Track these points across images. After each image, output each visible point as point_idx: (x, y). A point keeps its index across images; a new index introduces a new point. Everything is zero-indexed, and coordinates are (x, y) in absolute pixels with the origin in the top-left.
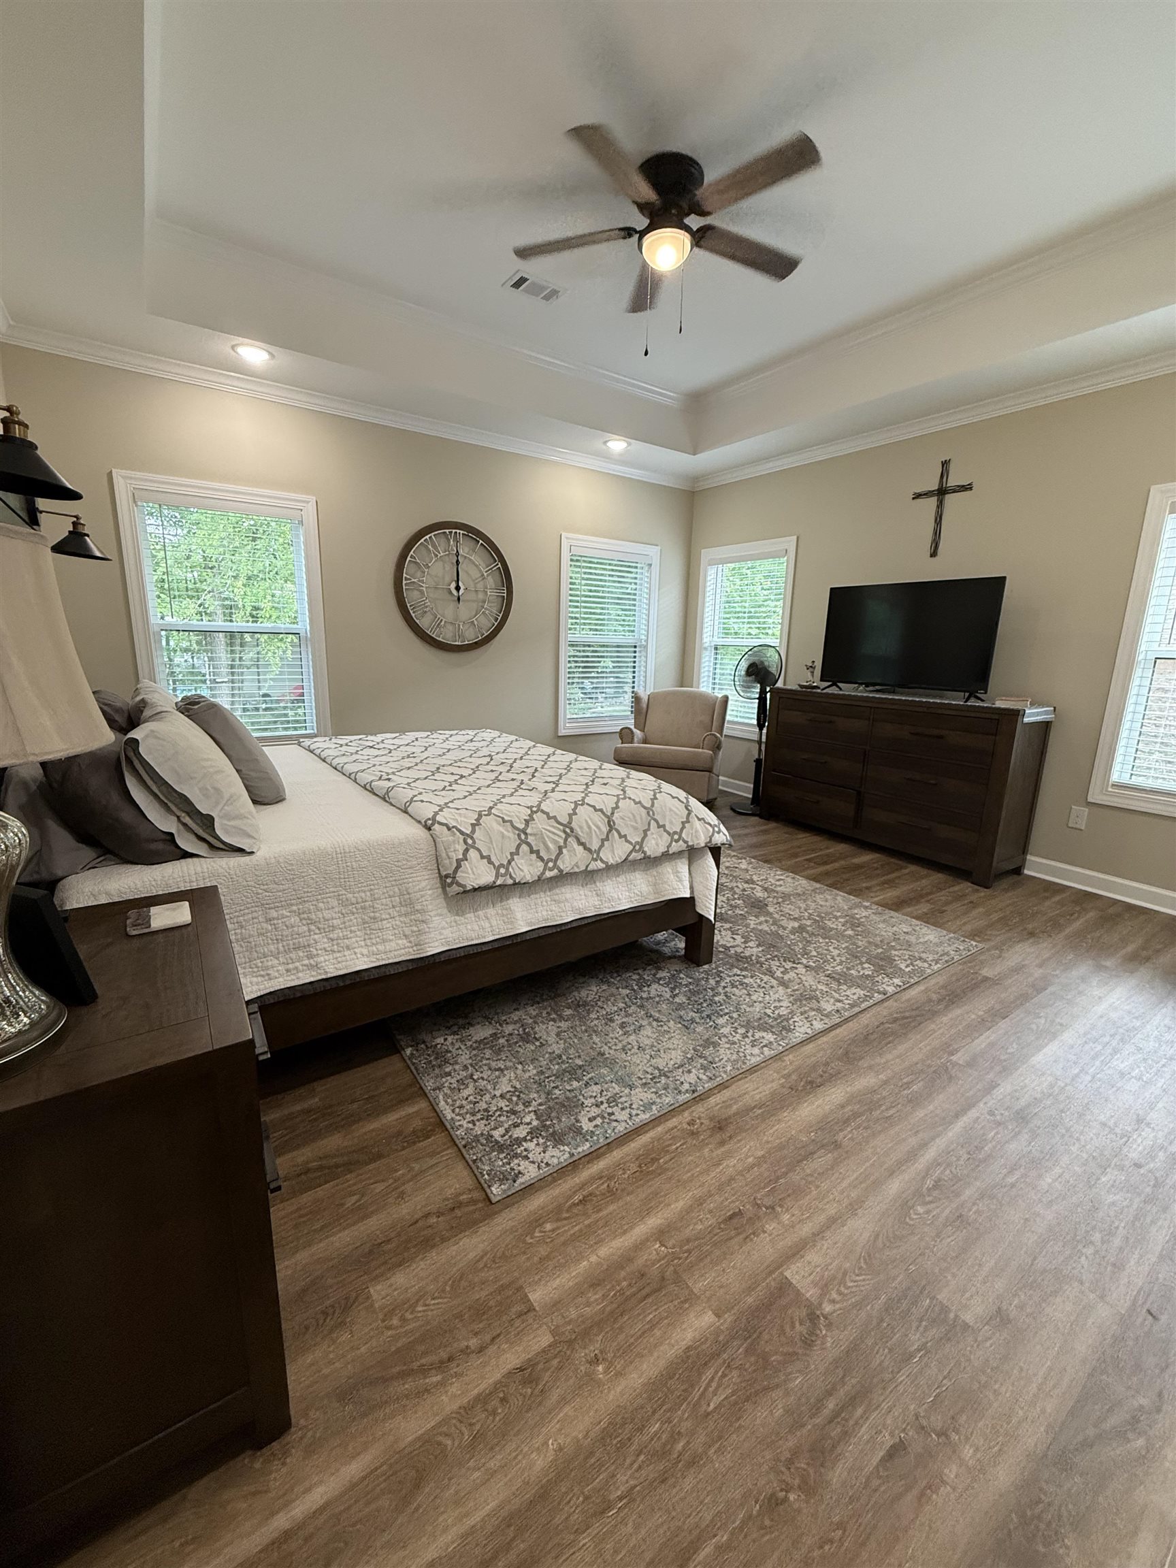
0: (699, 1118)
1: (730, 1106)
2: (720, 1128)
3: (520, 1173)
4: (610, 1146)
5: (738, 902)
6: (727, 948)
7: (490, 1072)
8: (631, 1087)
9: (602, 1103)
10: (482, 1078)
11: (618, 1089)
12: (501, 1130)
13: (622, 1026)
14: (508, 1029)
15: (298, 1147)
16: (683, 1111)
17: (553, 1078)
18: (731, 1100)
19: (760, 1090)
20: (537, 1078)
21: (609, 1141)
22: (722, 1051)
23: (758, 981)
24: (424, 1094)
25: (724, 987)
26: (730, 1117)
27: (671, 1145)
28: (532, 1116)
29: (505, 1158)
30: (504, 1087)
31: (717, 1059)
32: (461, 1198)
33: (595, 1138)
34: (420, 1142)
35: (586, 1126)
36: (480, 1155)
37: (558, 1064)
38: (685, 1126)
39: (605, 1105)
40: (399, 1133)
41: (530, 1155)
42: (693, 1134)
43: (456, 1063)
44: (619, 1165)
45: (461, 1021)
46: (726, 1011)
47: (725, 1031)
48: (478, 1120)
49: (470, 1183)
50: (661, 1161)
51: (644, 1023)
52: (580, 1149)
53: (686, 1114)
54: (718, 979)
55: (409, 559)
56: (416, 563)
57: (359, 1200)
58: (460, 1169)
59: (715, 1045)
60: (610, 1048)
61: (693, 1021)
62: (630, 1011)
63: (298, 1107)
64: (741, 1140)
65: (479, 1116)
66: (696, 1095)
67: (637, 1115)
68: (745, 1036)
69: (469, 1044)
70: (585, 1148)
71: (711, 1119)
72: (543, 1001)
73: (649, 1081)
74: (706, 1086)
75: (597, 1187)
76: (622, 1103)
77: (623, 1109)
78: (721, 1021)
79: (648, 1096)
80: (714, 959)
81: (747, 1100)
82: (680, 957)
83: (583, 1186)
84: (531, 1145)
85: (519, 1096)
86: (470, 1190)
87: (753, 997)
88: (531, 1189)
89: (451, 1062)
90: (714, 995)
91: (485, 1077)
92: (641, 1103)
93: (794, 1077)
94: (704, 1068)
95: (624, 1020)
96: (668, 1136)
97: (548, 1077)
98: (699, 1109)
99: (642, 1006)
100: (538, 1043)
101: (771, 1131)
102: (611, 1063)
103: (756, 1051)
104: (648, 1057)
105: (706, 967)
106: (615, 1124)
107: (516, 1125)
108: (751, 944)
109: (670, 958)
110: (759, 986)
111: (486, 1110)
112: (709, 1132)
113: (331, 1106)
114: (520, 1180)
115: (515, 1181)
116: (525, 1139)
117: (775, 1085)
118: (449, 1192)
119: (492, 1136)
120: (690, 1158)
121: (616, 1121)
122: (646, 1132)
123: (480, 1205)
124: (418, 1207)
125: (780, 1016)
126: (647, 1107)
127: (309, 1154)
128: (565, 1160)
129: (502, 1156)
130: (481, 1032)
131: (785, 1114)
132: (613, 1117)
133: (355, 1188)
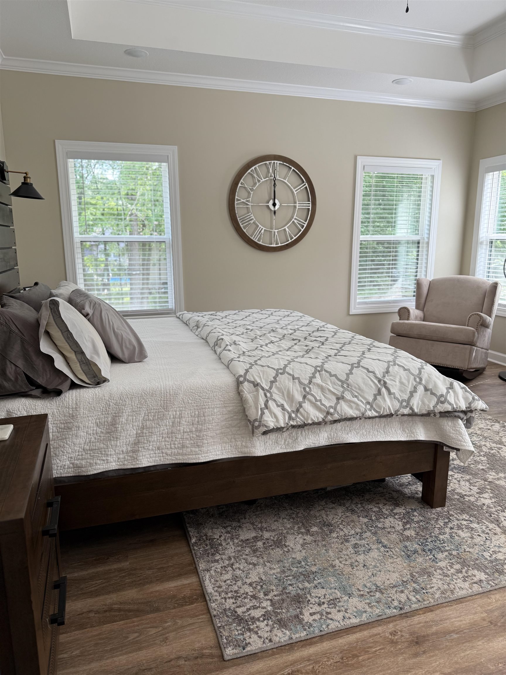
0: (401, 631)
1: (431, 626)
2: (417, 643)
3: (249, 643)
4: (322, 638)
5: (483, 458)
6: (463, 496)
7: (246, 564)
8: (350, 595)
9: (324, 603)
10: (239, 569)
11: (339, 594)
12: (244, 609)
13: (355, 546)
14: (267, 535)
15: (109, 593)
16: (389, 622)
17: (291, 578)
18: (432, 621)
19: (461, 619)
20: (279, 575)
21: (323, 633)
22: (434, 580)
23: (484, 527)
24: (196, 571)
25: (451, 528)
26: (428, 635)
27: (371, 647)
28: (269, 603)
29: (240, 630)
30: (253, 577)
31: (428, 586)
32: (204, 651)
33: (312, 629)
34: (186, 605)
35: (307, 617)
36: (224, 624)
37: (297, 567)
38: (387, 635)
39: (326, 606)
40: (174, 596)
41: (259, 632)
42: (393, 643)
43: (224, 554)
44: (325, 654)
45: (235, 524)
46: (447, 548)
47: (442, 564)
48: (229, 598)
49: (212, 642)
50: (361, 658)
51: (373, 547)
52: (297, 635)
53: (391, 625)
54: (447, 520)
55: (240, 185)
56: (245, 187)
57: (138, 637)
58: (208, 630)
59: (430, 575)
60: (340, 562)
61: (415, 552)
62: (364, 536)
63: (115, 566)
64: (433, 656)
65: (230, 595)
66: (402, 612)
67: (350, 618)
68: (459, 571)
69: (236, 541)
70: (302, 635)
71: (411, 634)
72: (298, 517)
73: (366, 594)
74: (413, 606)
75: (305, 667)
76: (339, 607)
77: (339, 611)
78: (440, 556)
79: (361, 605)
80: (447, 504)
81: (447, 625)
82: (418, 498)
83: (294, 663)
84: (262, 625)
85: (262, 586)
86: (211, 647)
87: (475, 540)
88: (254, 656)
89: (220, 552)
90: (440, 534)
91: (242, 568)
92: (355, 610)
93: (496, 613)
94: (415, 590)
95: (357, 542)
96: (371, 640)
97: (287, 577)
98: (404, 624)
99: (375, 534)
100: (286, 550)
101: (462, 654)
102: (339, 574)
103: (467, 585)
104: (370, 574)
105: (439, 509)
106: (329, 621)
107: (255, 608)
108: (486, 495)
109: (409, 497)
110: (483, 532)
111: (236, 592)
112: (406, 644)
113: (135, 569)
114: (248, 649)
115: (244, 649)
116: (258, 619)
117: (477, 617)
118: (197, 645)
119: (236, 612)
120: (386, 661)
121: (332, 619)
122: (354, 633)
123: (216, 659)
124: (174, 651)
125: (496, 560)
126: (359, 613)
127: (115, 599)
128: (285, 641)
129: (238, 628)
130: (247, 534)
131: (480, 643)
132: (329, 616)
133: (137, 628)
